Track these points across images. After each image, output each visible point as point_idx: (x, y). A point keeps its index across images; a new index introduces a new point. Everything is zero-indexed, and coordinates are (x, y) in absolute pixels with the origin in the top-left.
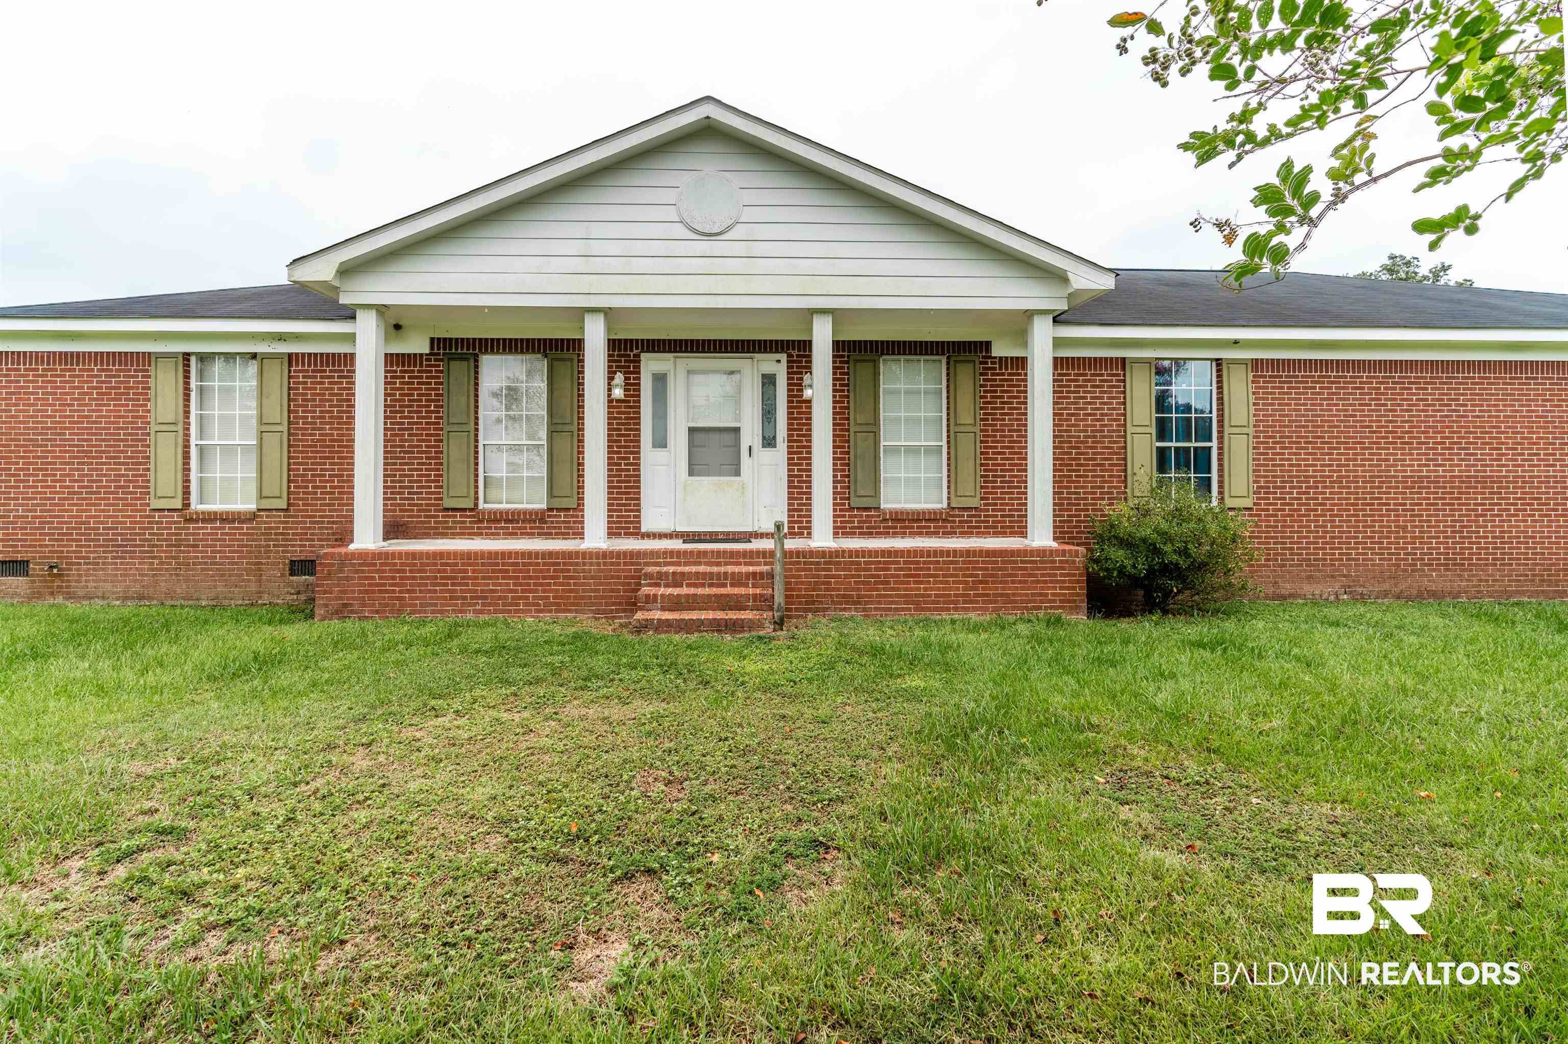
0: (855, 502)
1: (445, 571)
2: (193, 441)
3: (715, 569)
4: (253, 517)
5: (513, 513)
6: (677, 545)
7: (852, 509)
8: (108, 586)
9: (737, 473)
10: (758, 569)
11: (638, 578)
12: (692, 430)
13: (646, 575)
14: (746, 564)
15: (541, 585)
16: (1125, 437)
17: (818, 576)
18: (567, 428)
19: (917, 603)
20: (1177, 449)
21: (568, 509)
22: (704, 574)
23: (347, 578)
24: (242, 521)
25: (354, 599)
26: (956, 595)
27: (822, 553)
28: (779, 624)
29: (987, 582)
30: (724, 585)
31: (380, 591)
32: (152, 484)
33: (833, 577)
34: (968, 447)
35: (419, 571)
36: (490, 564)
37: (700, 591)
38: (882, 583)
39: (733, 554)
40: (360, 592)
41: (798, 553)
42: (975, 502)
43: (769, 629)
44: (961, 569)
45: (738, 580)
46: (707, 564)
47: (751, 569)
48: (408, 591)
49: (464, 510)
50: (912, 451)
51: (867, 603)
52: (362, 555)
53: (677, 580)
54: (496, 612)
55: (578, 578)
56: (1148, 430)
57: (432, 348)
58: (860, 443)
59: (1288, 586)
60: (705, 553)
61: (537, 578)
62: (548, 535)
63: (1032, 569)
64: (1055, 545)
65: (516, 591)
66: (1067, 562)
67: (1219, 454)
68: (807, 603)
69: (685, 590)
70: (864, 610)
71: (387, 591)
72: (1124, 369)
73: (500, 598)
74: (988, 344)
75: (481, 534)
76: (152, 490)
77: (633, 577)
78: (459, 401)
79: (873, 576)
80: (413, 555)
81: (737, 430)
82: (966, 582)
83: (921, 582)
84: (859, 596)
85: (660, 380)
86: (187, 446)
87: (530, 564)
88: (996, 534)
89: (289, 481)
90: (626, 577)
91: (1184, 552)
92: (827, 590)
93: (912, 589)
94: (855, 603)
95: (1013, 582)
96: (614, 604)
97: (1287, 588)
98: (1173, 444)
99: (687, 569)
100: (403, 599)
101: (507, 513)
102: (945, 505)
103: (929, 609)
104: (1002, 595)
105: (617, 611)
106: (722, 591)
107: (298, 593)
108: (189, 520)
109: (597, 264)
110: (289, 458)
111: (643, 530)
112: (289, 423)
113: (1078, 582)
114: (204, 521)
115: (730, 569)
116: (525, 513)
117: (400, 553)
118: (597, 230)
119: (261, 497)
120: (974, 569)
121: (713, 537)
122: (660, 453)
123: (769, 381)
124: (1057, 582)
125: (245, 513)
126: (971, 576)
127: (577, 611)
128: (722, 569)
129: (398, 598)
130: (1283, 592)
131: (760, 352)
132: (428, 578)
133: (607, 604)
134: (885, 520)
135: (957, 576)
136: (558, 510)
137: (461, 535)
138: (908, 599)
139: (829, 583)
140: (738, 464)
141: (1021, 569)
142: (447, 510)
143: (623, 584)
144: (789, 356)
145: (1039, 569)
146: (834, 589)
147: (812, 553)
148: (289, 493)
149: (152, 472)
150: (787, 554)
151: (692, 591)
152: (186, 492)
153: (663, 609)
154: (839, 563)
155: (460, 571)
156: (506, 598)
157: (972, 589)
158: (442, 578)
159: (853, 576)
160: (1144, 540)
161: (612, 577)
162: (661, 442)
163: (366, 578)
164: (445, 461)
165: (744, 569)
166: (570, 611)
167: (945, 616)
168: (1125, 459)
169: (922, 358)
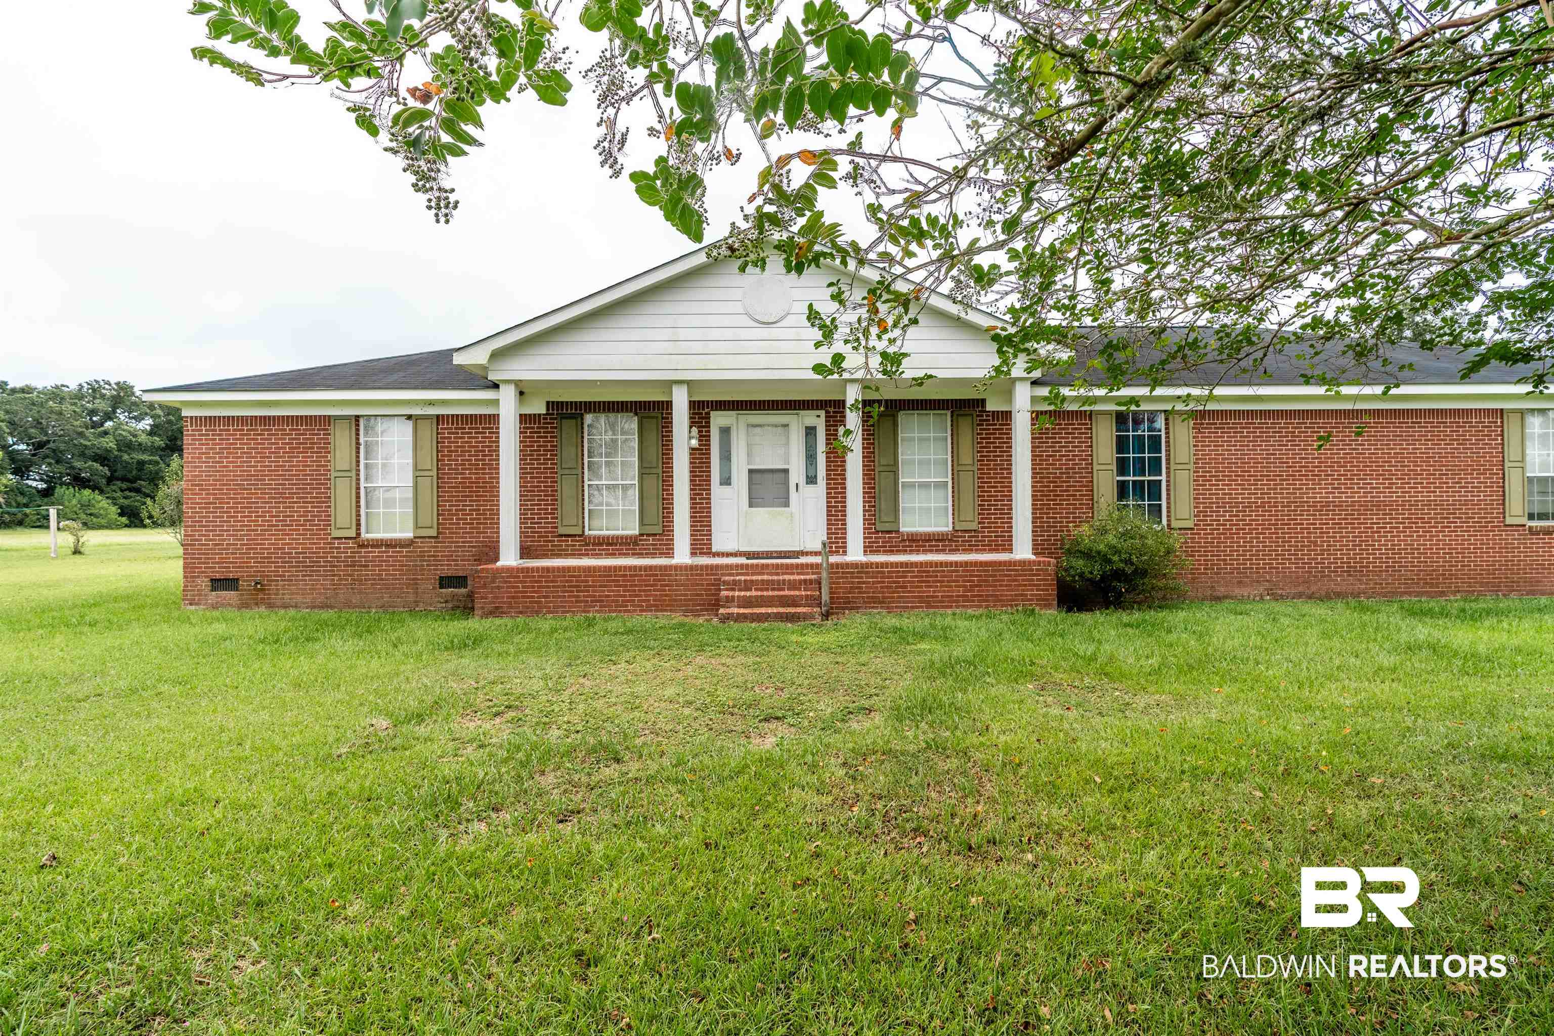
0: (880, 527)
1: (571, 581)
2: (363, 484)
3: (775, 578)
4: (410, 543)
5: (613, 538)
6: (743, 560)
7: (877, 532)
8: (299, 599)
9: (787, 504)
10: (808, 577)
11: (717, 584)
12: (751, 471)
13: (724, 582)
14: (798, 574)
15: (644, 591)
16: (1092, 473)
17: (853, 583)
18: (654, 471)
19: (929, 602)
20: (1134, 482)
21: (655, 535)
22: (768, 581)
23: (498, 587)
24: (402, 546)
25: (504, 603)
26: (958, 596)
27: (855, 565)
28: (826, 616)
29: (980, 586)
30: (783, 589)
31: (523, 597)
32: (332, 518)
33: (864, 583)
34: (968, 482)
35: (552, 581)
36: (605, 576)
37: (765, 593)
38: (901, 587)
39: (787, 566)
40: (508, 597)
41: (837, 565)
42: (974, 526)
43: (818, 620)
44: (961, 576)
45: (793, 585)
46: (768, 574)
47: (802, 577)
48: (544, 597)
49: (575, 536)
50: (925, 486)
51: (890, 602)
52: (509, 570)
53: (747, 586)
54: (610, 612)
55: (672, 586)
56: (1109, 467)
57: (548, 409)
58: (883, 481)
59: (1222, 589)
60: (767, 565)
61: (641, 586)
62: (640, 555)
63: (1016, 576)
64: (1033, 557)
65: (625, 596)
66: (1042, 570)
67: (1168, 486)
68: (845, 603)
69: (754, 593)
70: (888, 608)
71: (528, 597)
72: (1091, 419)
73: (613, 601)
74: (983, 401)
75: (588, 555)
76: (332, 523)
77: (713, 585)
78: (569, 452)
79: (895, 582)
80: (548, 569)
81: (786, 471)
82: (965, 586)
83: (930, 587)
84: (884, 597)
85: (725, 432)
86: (358, 488)
87: (636, 575)
88: (991, 551)
89: (438, 515)
90: (708, 585)
91: (1129, 562)
92: (860, 593)
93: (924, 592)
94: (880, 603)
95: (1001, 586)
96: (699, 605)
97: (1221, 590)
98: (1131, 478)
99: (754, 578)
100: (540, 602)
101: (608, 538)
102: (951, 529)
103: (937, 607)
104: (992, 596)
105: (702, 610)
106: (781, 593)
107: (446, 602)
108: (362, 546)
109: (684, 347)
110: (438, 496)
111: (714, 550)
112: (438, 469)
113: (1050, 585)
114: (373, 546)
115: (787, 577)
116: (622, 538)
117: (538, 568)
118: (683, 321)
119: (417, 527)
120: (971, 576)
121: (769, 555)
122: (726, 488)
123: (810, 432)
124: (1034, 585)
125: (405, 540)
126: (969, 581)
127: (671, 611)
128: (781, 578)
129: (536, 602)
130: (1219, 594)
131: (804, 409)
132: (558, 587)
133: (694, 605)
134: (903, 540)
135: (958, 581)
136: (648, 535)
137: (573, 555)
138: (921, 599)
139: (861, 588)
140: (788, 498)
141: (1006, 576)
142: (561, 536)
143: (705, 590)
144: (827, 412)
145: (1020, 575)
146: (865, 593)
147: (847, 565)
148: (438, 524)
149: (333, 508)
150: (832, 566)
151: (759, 593)
152: (358, 525)
153: (739, 607)
154: (867, 573)
155: (583, 581)
156: (617, 601)
157: (969, 591)
158: (569, 586)
159: (879, 582)
160: (1099, 552)
161: (698, 585)
162: (726, 481)
163: (513, 587)
164: (559, 498)
165: (797, 577)
166: (666, 611)
167: (949, 611)
168: (1092, 491)
169: (932, 412)
